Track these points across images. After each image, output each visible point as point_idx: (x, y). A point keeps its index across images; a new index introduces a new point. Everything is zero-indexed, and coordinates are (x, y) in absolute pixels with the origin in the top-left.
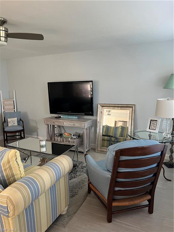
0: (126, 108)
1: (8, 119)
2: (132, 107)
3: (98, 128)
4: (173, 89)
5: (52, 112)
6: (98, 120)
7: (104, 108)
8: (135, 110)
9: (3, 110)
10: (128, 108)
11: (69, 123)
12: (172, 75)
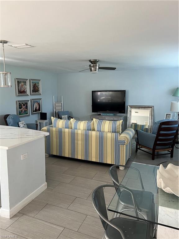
0: (147, 108)
1: (62, 116)
2: (152, 108)
3: (128, 122)
4: (178, 97)
5: (93, 111)
6: (128, 116)
7: (132, 108)
8: (153, 110)
9: (54, 110)
10: (149, 108)
11: (109, 118)
12: (178, 88)
